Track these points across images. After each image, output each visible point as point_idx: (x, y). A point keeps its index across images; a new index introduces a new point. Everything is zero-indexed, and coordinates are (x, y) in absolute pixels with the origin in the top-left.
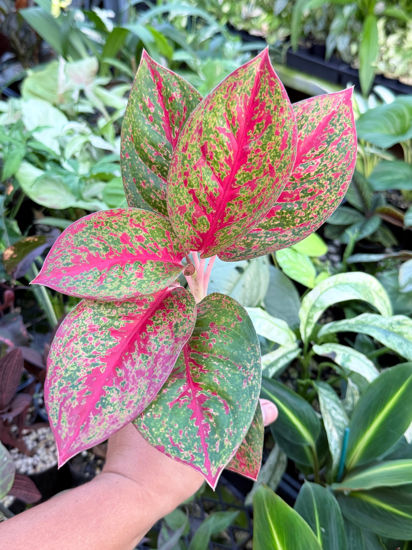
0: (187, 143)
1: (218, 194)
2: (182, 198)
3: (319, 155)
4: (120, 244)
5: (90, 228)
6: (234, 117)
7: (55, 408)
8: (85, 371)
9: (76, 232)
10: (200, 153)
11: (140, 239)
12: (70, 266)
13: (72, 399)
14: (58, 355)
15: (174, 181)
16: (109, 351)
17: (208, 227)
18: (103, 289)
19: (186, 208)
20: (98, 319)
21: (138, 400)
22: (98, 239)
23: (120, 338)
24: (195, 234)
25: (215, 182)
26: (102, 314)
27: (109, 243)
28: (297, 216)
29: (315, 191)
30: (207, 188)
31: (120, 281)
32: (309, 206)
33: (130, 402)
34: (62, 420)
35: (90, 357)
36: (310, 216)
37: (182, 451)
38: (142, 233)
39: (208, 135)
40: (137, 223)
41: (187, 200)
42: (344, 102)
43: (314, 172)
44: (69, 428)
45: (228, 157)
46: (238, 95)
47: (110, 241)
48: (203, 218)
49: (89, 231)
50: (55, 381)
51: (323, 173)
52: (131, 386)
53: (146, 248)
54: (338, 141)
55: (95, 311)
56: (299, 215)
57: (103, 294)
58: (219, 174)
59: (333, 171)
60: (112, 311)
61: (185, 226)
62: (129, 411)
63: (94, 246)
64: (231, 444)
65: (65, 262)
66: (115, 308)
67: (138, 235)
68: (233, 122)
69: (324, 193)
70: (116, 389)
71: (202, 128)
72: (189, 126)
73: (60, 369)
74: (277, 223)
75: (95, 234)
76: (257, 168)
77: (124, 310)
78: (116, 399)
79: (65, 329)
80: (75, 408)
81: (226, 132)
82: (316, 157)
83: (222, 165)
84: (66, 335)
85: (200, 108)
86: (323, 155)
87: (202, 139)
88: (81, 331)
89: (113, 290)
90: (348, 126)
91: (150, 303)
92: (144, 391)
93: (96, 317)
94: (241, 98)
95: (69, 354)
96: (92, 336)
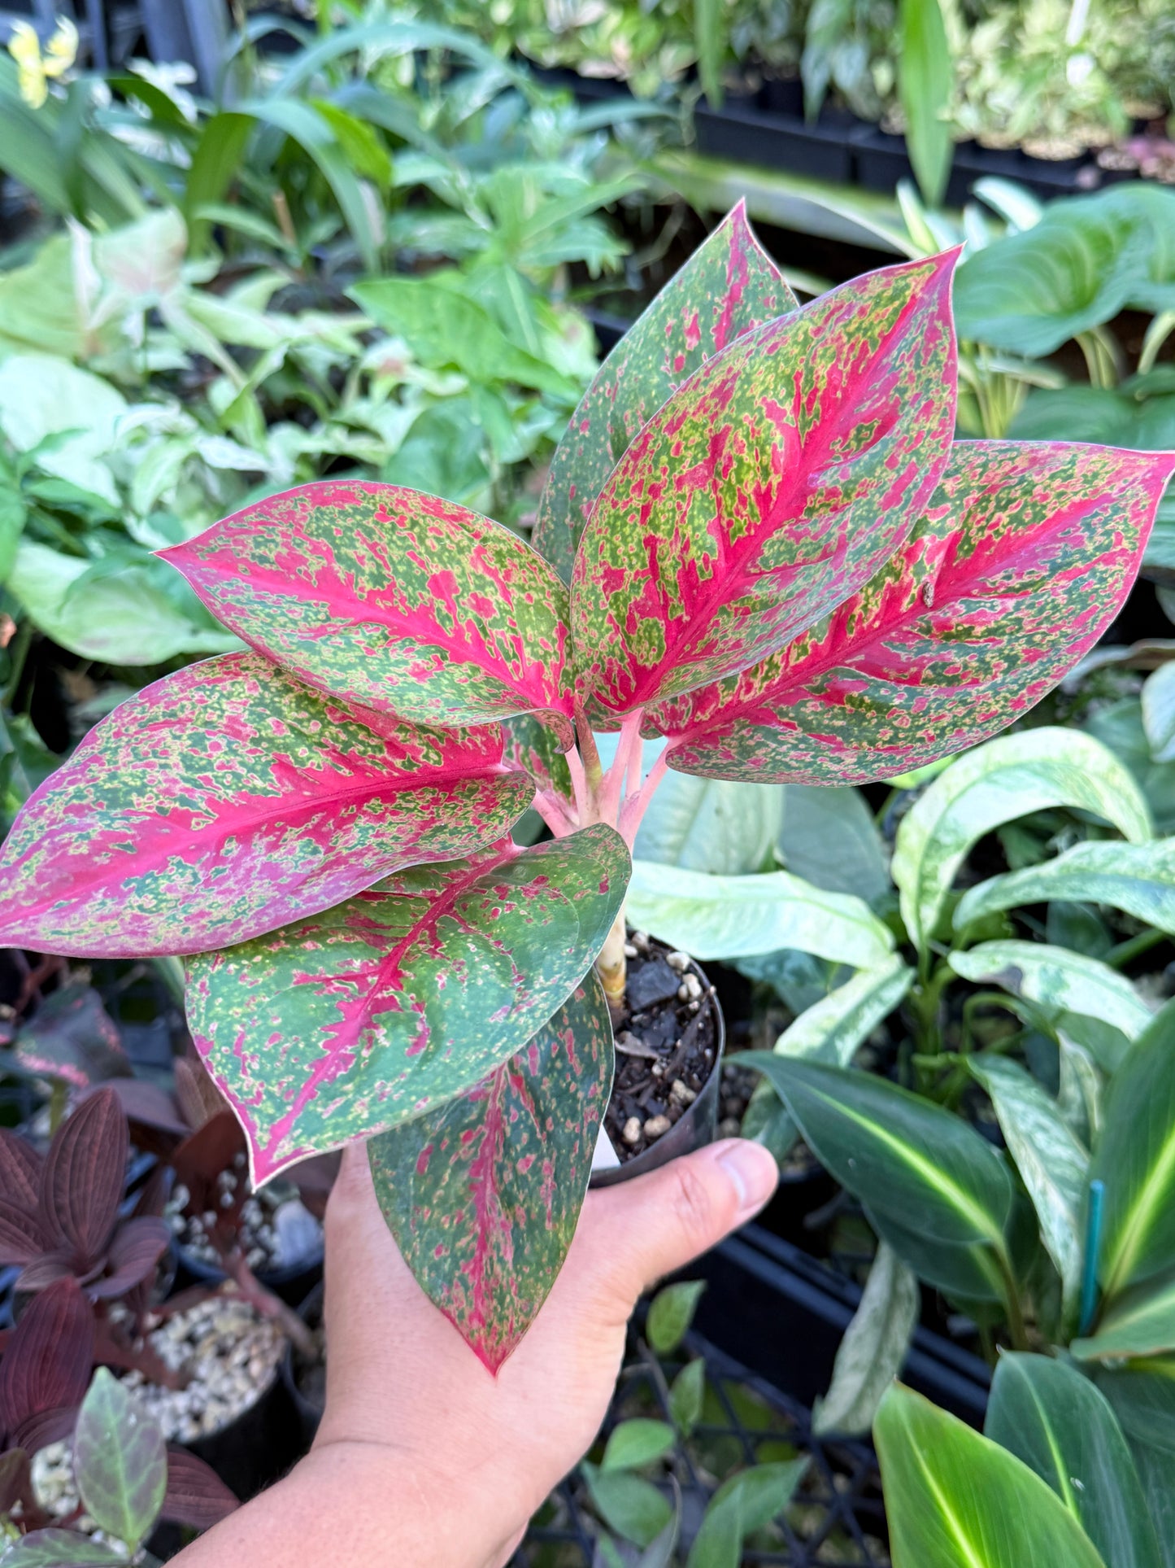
0: (685, 415)
1: (708, 575)
2: (622, 548)
3: (1018, 590)
4: (424, 589)
5: (366, 513)
6: (816, 390)
7: (31, 833)
8: (156, 803)
9: (325, 502)
10: (704, 452)
11: (482, 605)
12: (268, 566)
13: (81, 836)
14: (117, 735)
15: (619, 495)
16: (243, 796)
17: (658, 656)
18: (307, 650)
19: (622, 578)
20: (262, 717)
21: (223, 920)
22: (373, 547)
23: (291, 788)
24: (622, 659)
25: (712, 540)
26: (278, 712)
27: (396, 572)
28: (890, 724)
29: (964, 676)
30: (686, 548)
31: (362, 658)
32: (929, 708)
33: (202, 914)
34: (27, 863)
35: (186, 780)
36: (919, 734)
37: (244, 1072)
38: (494, 596)
39: (740, 411)
40: (493, 565)
41: (634, 561)
42: (1143, 481)
43: (984, 628)
44: (30, 888)
45: (764, 487)
46: (845, 339)
47: (401, 568)
48: (656, 623)
49: (358, 518)
50: (71, 783)
51: (1006, 638)
52: (230, 884)
53: (486, 634)
54: (1081, 572)
55: (267, 695)
56: (895, 723)
57: (300, 660)
58: (730, 524)
59: (1030, 641)
60: (309, 720)
61: (606, 625)
62: (186, 930)
63: (354, 557)
64: (365, 1115)
65: (259, 552)
66: (322, 721)
67: (480, 594)
68: (810, 402)
69: (981, 688)
70: (195, 875)
71: (732, 388)
72: (707, 374)
73: (102, 764)
74: (839, 723)
75: (370, 533)
76: (815, 537)
77: (343, 737)
78: (176, 891)
79: (169, 690)
80: (74, 856)
81: (785, 420)
82: (1009, 594)
83: (743, 501)
84: (162, 704)
85: (750, 340)
86: (1026, 594)
87: (722, 416)
88: (205, 717)
89: (332, 666)
90: (1125, 544)
91: (426, 767)
92: (250, 909)
93: (259, 709)
94: (852, 347)
95: (144, 748)
96: (223, 742)
